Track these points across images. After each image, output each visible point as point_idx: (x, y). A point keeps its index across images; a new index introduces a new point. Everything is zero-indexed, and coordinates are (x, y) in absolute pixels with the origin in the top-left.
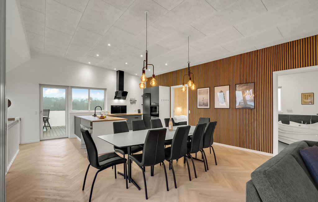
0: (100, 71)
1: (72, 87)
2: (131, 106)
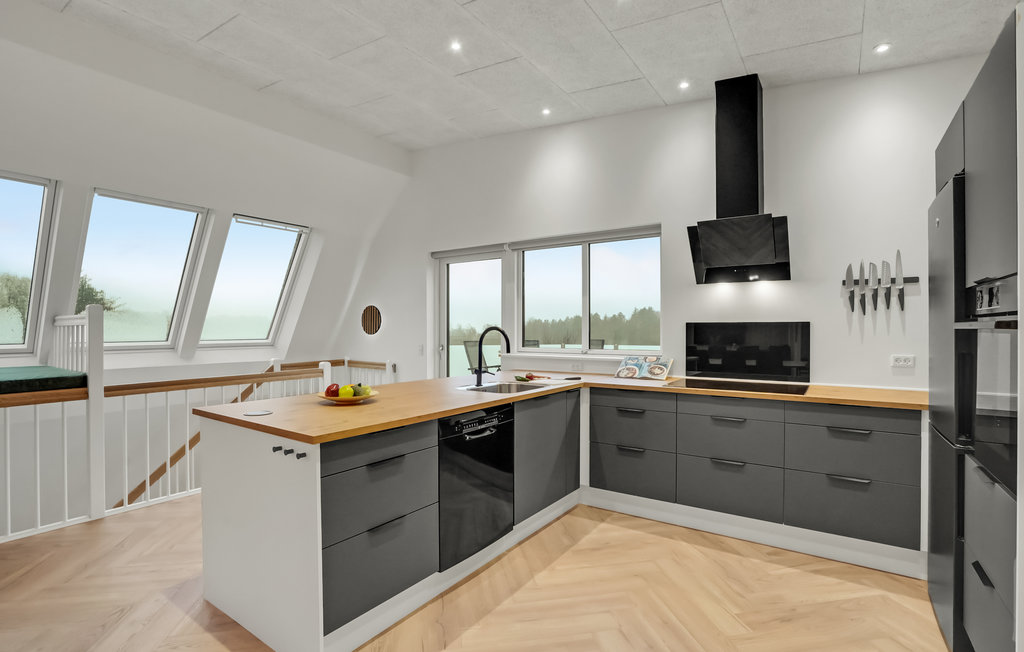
1: (518, 247)
2: (850, 323)
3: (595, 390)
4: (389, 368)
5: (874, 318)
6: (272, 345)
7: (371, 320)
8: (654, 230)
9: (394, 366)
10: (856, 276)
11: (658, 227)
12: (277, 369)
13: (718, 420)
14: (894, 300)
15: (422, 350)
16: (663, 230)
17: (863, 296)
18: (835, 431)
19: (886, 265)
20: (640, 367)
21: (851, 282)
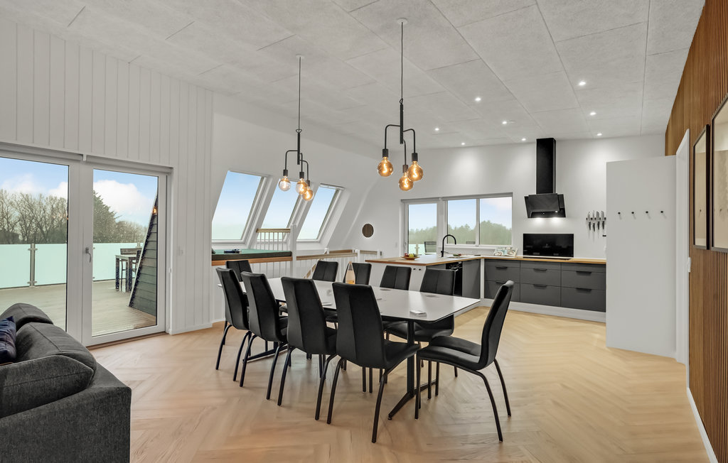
0: (497, 153)
1: (446, 199)
2: (589, 234)
3: (486, 260)
4: (379, 253)
5: (598, 232)
6: (320, 242)
7: (368, 231)
8: (510, 194)
9: (381, 253)
10: (591, 217)
11: (512, 193)
12: (328, 253)
13: (537, 270)
14: (601, 226)
15: (397, 245)
16: (514, 195)
17: (594, 224)
18: (579, 272)
19: (598, 213)
20: (504, 252)
21: (590, 219)
